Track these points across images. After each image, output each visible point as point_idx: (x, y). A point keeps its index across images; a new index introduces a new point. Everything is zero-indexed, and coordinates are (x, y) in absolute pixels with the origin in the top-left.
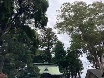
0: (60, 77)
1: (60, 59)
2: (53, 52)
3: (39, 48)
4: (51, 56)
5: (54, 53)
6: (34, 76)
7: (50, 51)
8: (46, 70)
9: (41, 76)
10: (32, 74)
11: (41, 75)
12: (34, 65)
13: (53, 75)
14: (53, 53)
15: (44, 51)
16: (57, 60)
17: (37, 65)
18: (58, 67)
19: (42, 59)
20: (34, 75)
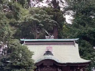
0: (81, 67)
1: (84, 26)
2: (66, 9)
3: (33, 2)
4: (64, 19)
5: (71, 12)
6: (19, 67)
7: (59, 8)
8: (48, 53)
9: (36, 67)
10: (16, 63)
11: (36, 63)
12: (22, 42)
13: (64, 64)
14: (68, 14)
15: (44, 8)
16: (79, 29)
17: (26, 42)
18: (77, 45)
19: (40, 28)
20: (21, 65)
